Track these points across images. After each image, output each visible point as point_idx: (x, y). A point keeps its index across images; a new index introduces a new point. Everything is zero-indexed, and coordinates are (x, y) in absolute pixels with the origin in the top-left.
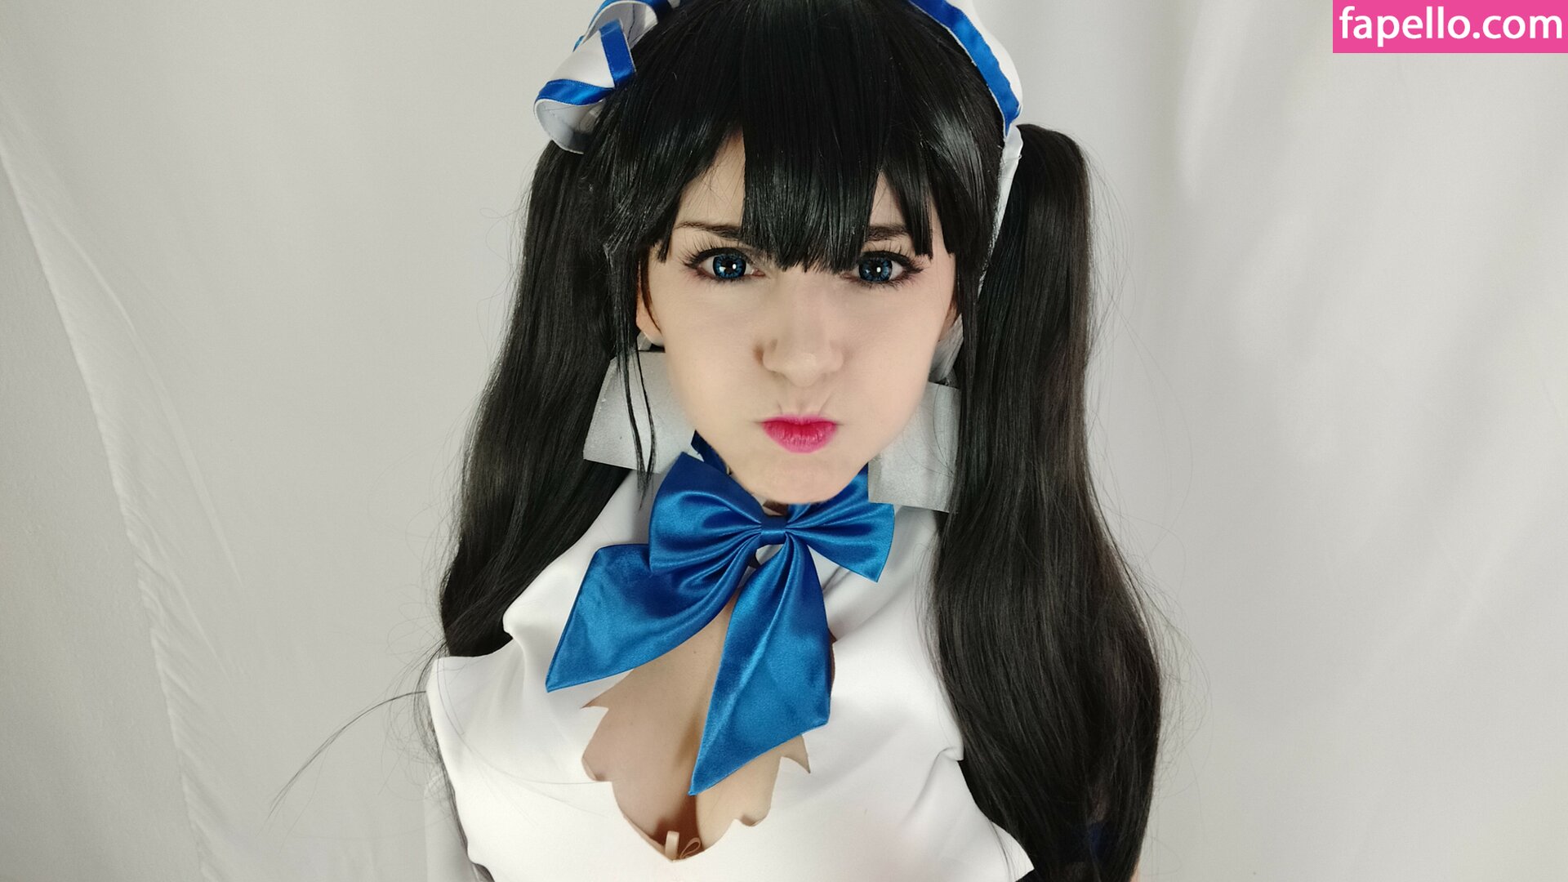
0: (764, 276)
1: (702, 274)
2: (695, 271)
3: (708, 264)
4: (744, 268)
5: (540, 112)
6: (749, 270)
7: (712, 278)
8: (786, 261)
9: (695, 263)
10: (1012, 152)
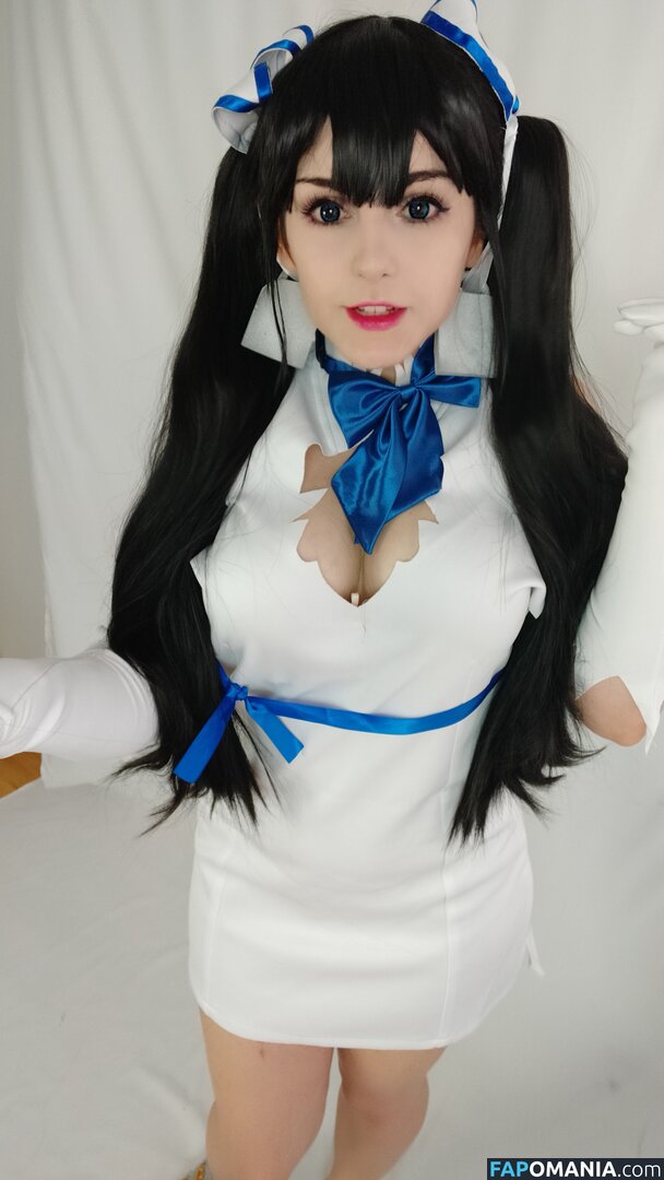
0: (350, 217)
1: (314, 220)
2: (309, 218)
3: (317, 212)
4: (338, 214)
5: (215, 113)
6: (342, 214)
7: (320, 223)
9: (309, 211)
10: (512, 132)
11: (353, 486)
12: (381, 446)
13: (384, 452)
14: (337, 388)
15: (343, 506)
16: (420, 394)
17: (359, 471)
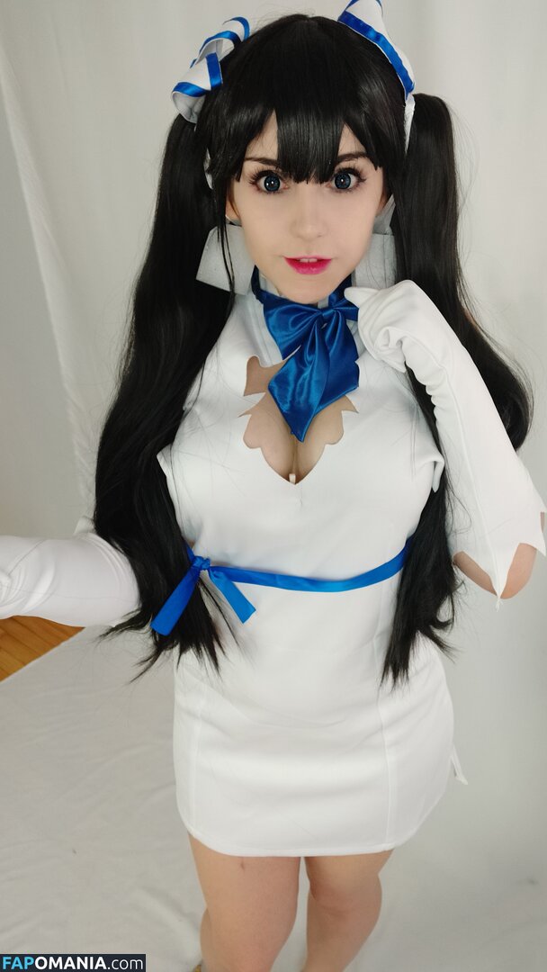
0: (289, 188)
3: (262, 182)
5: (174, 98)
6: (282, 186)
7: (264, 191)
8: (298, 180)
9: (254, 181)
10: (410, 108)
11: (286, 390)
12: (308, 358)
13: (310, 363)
14: (270, 312)
15: (278, 405)
16: (338, 314)
17: (291, 378)
